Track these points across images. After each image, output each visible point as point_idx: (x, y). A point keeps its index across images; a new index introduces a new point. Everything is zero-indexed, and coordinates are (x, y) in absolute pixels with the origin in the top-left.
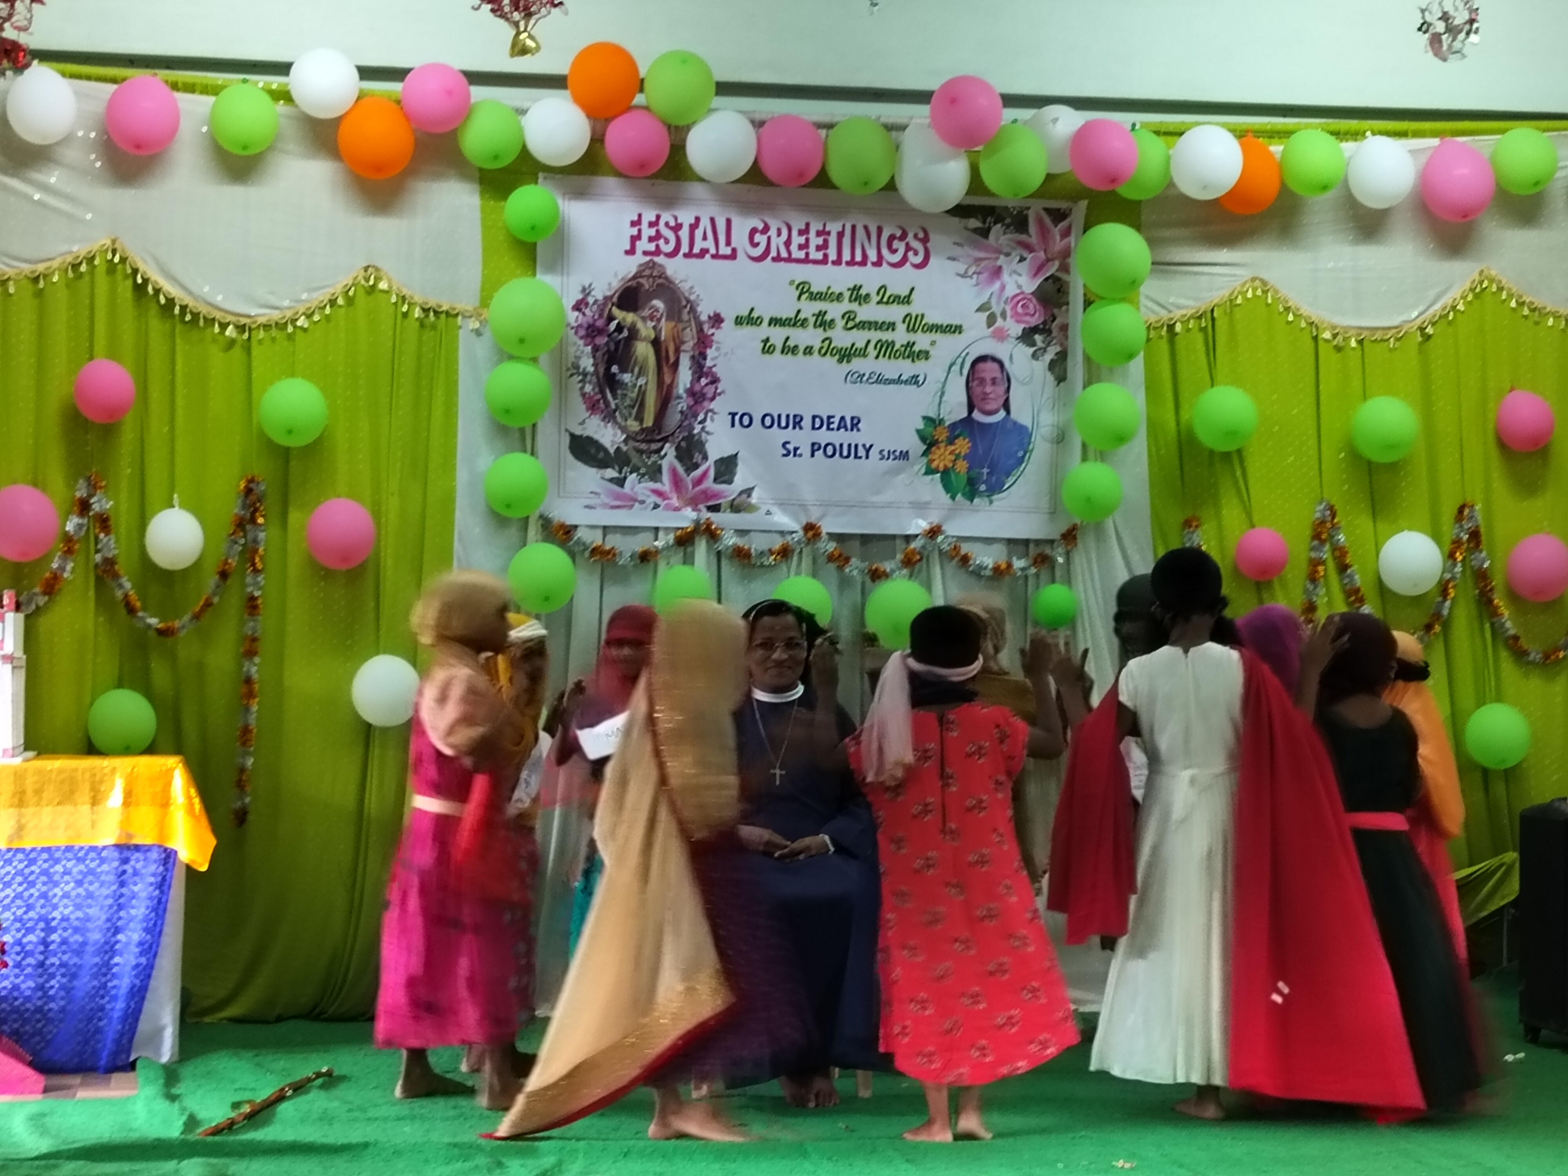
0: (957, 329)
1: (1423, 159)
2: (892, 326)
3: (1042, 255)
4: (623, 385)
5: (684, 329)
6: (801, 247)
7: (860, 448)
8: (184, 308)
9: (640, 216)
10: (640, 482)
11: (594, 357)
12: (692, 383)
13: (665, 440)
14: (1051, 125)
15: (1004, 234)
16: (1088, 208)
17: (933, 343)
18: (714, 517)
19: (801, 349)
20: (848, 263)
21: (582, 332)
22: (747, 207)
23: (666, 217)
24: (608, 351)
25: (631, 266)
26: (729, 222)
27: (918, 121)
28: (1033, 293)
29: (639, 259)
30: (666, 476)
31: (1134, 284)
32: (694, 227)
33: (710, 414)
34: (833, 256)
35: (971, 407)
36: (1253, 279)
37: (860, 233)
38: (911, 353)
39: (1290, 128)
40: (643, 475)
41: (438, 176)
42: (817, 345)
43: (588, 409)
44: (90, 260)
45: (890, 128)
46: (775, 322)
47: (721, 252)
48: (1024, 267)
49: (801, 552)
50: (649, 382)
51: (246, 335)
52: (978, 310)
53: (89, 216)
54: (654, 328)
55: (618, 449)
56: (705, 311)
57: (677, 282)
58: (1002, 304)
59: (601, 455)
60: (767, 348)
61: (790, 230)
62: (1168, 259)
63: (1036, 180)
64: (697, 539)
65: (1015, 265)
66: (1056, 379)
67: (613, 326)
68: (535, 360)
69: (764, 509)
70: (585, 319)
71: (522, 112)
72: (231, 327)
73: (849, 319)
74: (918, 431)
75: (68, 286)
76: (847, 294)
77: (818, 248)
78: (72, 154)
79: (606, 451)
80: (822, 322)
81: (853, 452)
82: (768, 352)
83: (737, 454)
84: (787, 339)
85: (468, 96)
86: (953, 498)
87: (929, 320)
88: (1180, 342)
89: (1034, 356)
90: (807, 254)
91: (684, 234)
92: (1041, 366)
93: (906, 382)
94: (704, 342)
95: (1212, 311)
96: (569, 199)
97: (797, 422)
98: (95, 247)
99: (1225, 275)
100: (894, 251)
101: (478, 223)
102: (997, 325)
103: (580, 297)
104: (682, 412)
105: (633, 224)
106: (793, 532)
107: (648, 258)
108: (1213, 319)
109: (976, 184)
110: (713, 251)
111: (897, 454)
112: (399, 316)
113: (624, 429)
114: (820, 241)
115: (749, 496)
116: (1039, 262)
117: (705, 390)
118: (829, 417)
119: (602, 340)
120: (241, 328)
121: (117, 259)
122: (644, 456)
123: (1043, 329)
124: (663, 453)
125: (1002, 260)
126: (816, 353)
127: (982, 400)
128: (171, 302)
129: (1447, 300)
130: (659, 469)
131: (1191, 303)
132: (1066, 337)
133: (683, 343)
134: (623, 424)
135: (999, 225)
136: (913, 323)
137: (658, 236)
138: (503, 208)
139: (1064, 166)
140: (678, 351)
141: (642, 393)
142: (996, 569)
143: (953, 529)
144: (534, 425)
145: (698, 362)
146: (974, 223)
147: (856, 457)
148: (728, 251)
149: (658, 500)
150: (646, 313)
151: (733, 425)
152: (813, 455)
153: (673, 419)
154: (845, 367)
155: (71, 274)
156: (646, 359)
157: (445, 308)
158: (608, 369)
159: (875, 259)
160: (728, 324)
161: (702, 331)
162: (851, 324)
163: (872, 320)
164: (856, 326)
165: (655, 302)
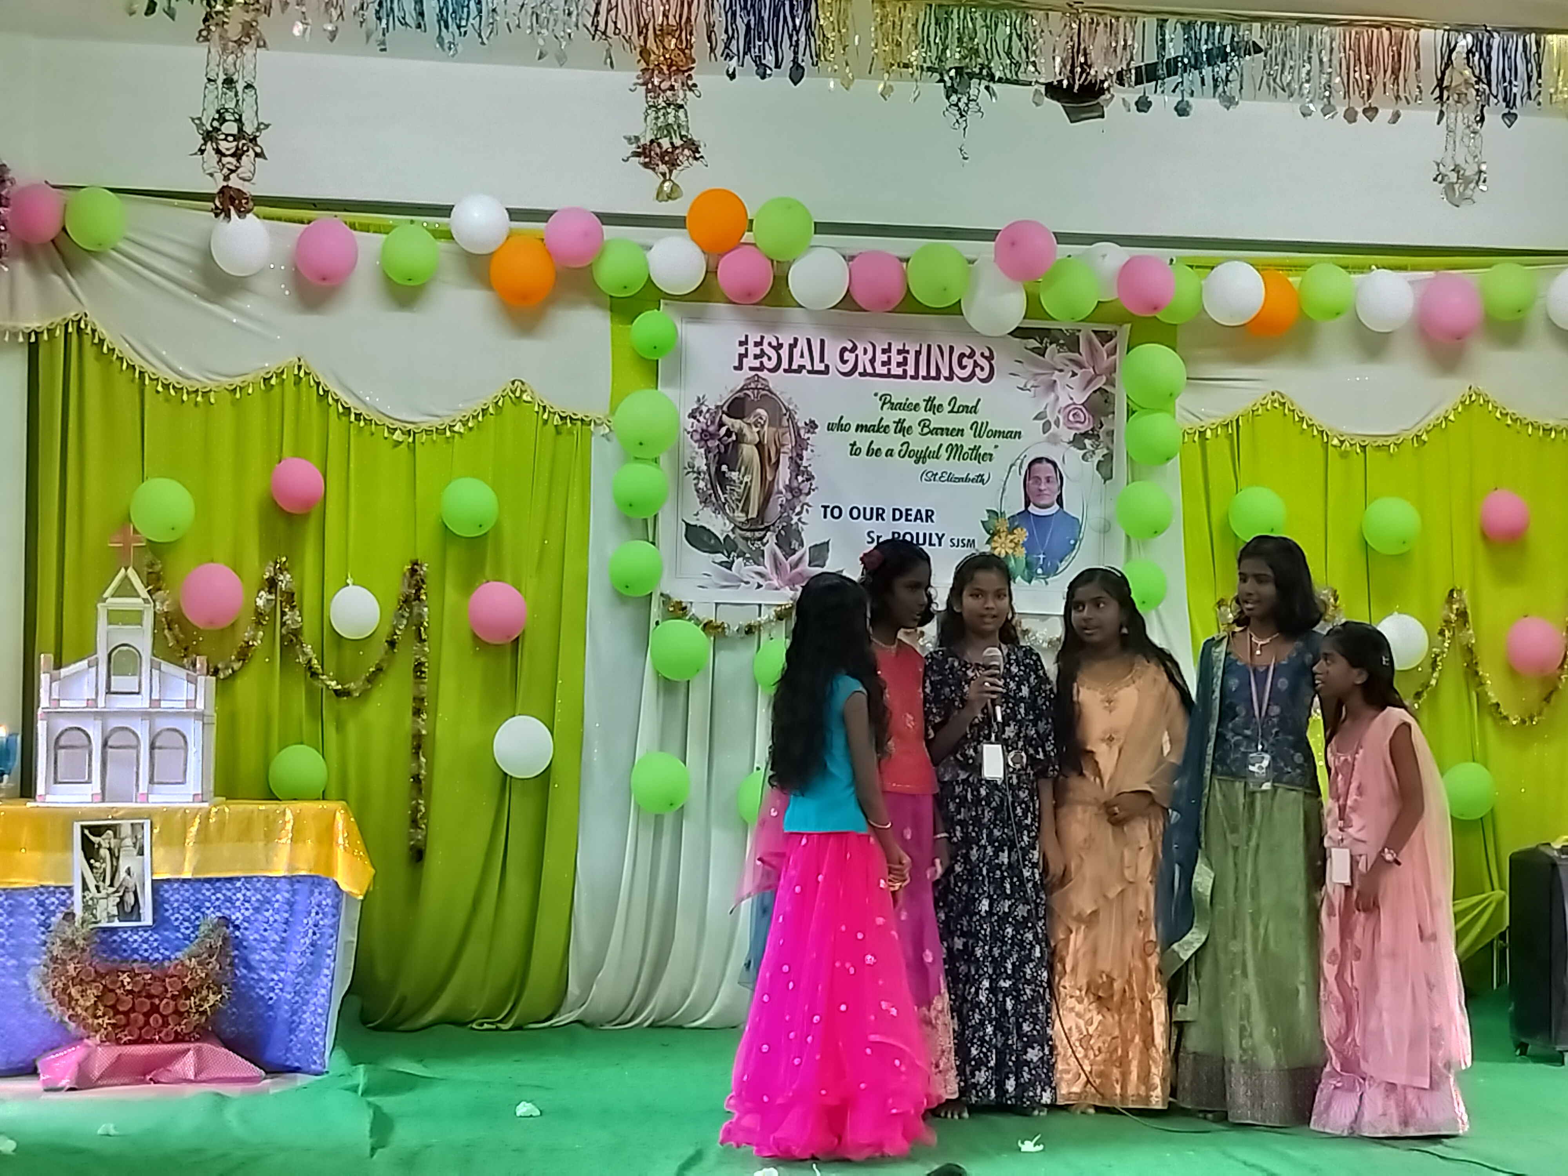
0: (1018, 434)
1: (1421, 290)
2: (961, 432)
3: (1091, 370)
5: (783, 434)
6: (884, 364)
7: (934, 537)
8: (358, 416)
9: (747, 337)
10: (745, 565)
11: (707, 458)
12: (790, 480)
13: (767, 529)
14: (1100, 259)
15: (1059, 352)
16: (1131, 331)
17: (996, 447)
19: (884, 451)
20: (924, 378)
21: (697, 436)
22: (837, 330)
23: (769, 338)
24: (719, 452)
25: (739, 380)
26: (822, 342)
27: (985, 255)
28: (1083, 404)
29: (746, 373)
30: (768, 560)
31: (1171, 396)
32: (792, 346)
33: (805, 507)
34: (911, 372)
35: (1028, 502)
36: (1272, 394)
37: (935, 351)
38: (977, 455)
40: (748, 559)
42: (897, 448)
43: (701, 503)
44: (280, 374)
46: (861, 428)
47: (816, 368)
48: (1075, 382)
50: (754, 479)
51: (411, 439)
52: (1036, 418)
53: (278, 337)
54: (758, 432)
55: (728, 536)
56: (801, 418)
57: (778, 393)
58: (1057, 414)
59: (713, 541)
60: (855, 450)
61: (874, 349)
62: (1200, 375)
63: (1089, 306)
65: (1067, 380)
66: (1103, 477)
67: (723, 430)
68: (656, 461)
70: (699, 425)
71: (648, 248)
72: (398, 432)
73: (924, 426)
74: (982, 522)
75: (260, 397)
76: (923, 405)
77: (899, 365)
78: (265, 284)
79: (716, 537)
80: (902, 428)
81: (927, 540)
82: (856, 454)
83: (828, 542)
84: (872, 442)
85: (601, 234)
87: (993, 426)
88: (1210, 446)
89: (1084, 457)
90: (889, 370)
91: (784, 352)
92: (1090, 466)
93: (972, 480)
94: (800, 444)
95: (1237, 420)
96: (687, 323)
97: (880, 514)
98: (284, 364)
99: (1247, 388)
100: (963, 367)
101: (609, 343)
102: (1051, 431)
103: (695, 406)
105: (741, 344)
107: (753, 373)
108: (1238, 427)
109: (1033, 307)
110: (809, 367)
111: (965, 542)
112: (541, 423)
113: (731, 520)
114: (900, 359)
116: (1089, 377)
117: (802, 486)
118: (907, 510)
119: (713, 444)
120: (406, 434)
121: (302, 374)
122: (749, 543)
123: (1092, 435)
124: (765, 540)
125: (1056, 375)
126: (897, 455)
127: (1039, 495)
128: (348, 410)
129: (1440, 411)
130: (763, 555)
131: (1219, 413)
132: (1112, 441)
133: (783, 445)
135: (1054, 346)
136: (979, 430)
137: (763, 353)
138: (630, 330)
139: (1111, 295)
140: (778, 452)
141: (748, 489)
144: (656, 516)
145: (796, 462)
146: (1033, 343)
148: (822, 367)
149: (760, 581)
150: (752, 420)
151: (825, 517)
153: (774, 510)
154: (921, 467)
155: (262, 387)
156: (751, 460)
157: (579, 416)
158: (718, 469)
159: (947, 374)
160: (821, 429)
161: (799, 435)
162: (926, 430)
163: (944, 427)
164: (931, 432)
165: (760, 411)
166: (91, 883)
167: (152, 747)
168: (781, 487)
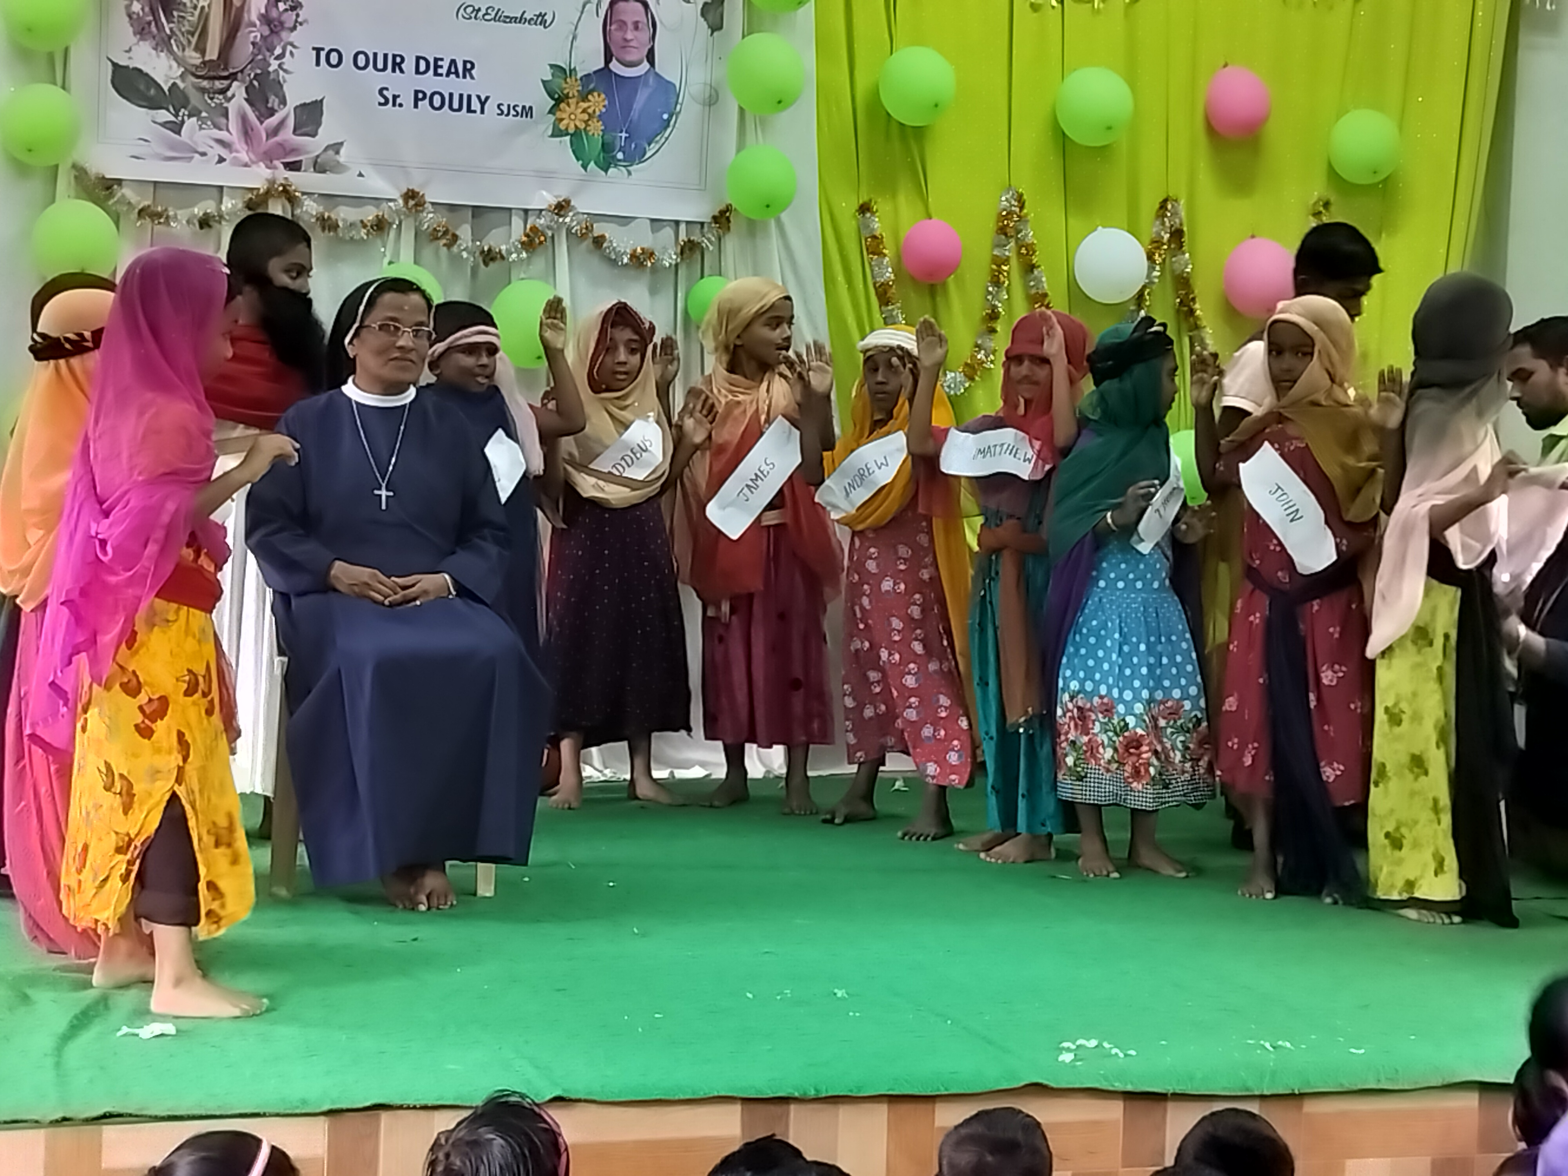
7: (474, 100)
10: (201, 128)
12: (267, 7)
13: (233, 77)
18: (292, 176)
30: (233, 123)
33: (289, 48)
35: (608, 56)
40: (204, 120)
43: (135, 34)
49: (399, 226)
55: (174, 84)
59: (152, 91)
66: (710, 27)
69: (354, 168)
74: (544, 82)
79: (158, 86)
81: (465, 104)
83: (321, 101)
86: (585, 167)
92: (692, 10)
93: (530, 22)
97: (397, 64)
106: (390, 200)
111: (519, 109)
113: (179, 62)
115: (337, 153)
117: (284, 17)
118: (436, 60)
122: (206, 97)
124: (229, 94)
127: (624, 47)
130: (226, 115)
134: (180, 53)
141: (204, 18)
142: (634, 256)
143: (584, 205)
144: (66, 51)
147: (469, 110)
149: (224, 153)
151: (318, 63)
152: (416, 106)
153: (243, 51)
168: (254, 18)
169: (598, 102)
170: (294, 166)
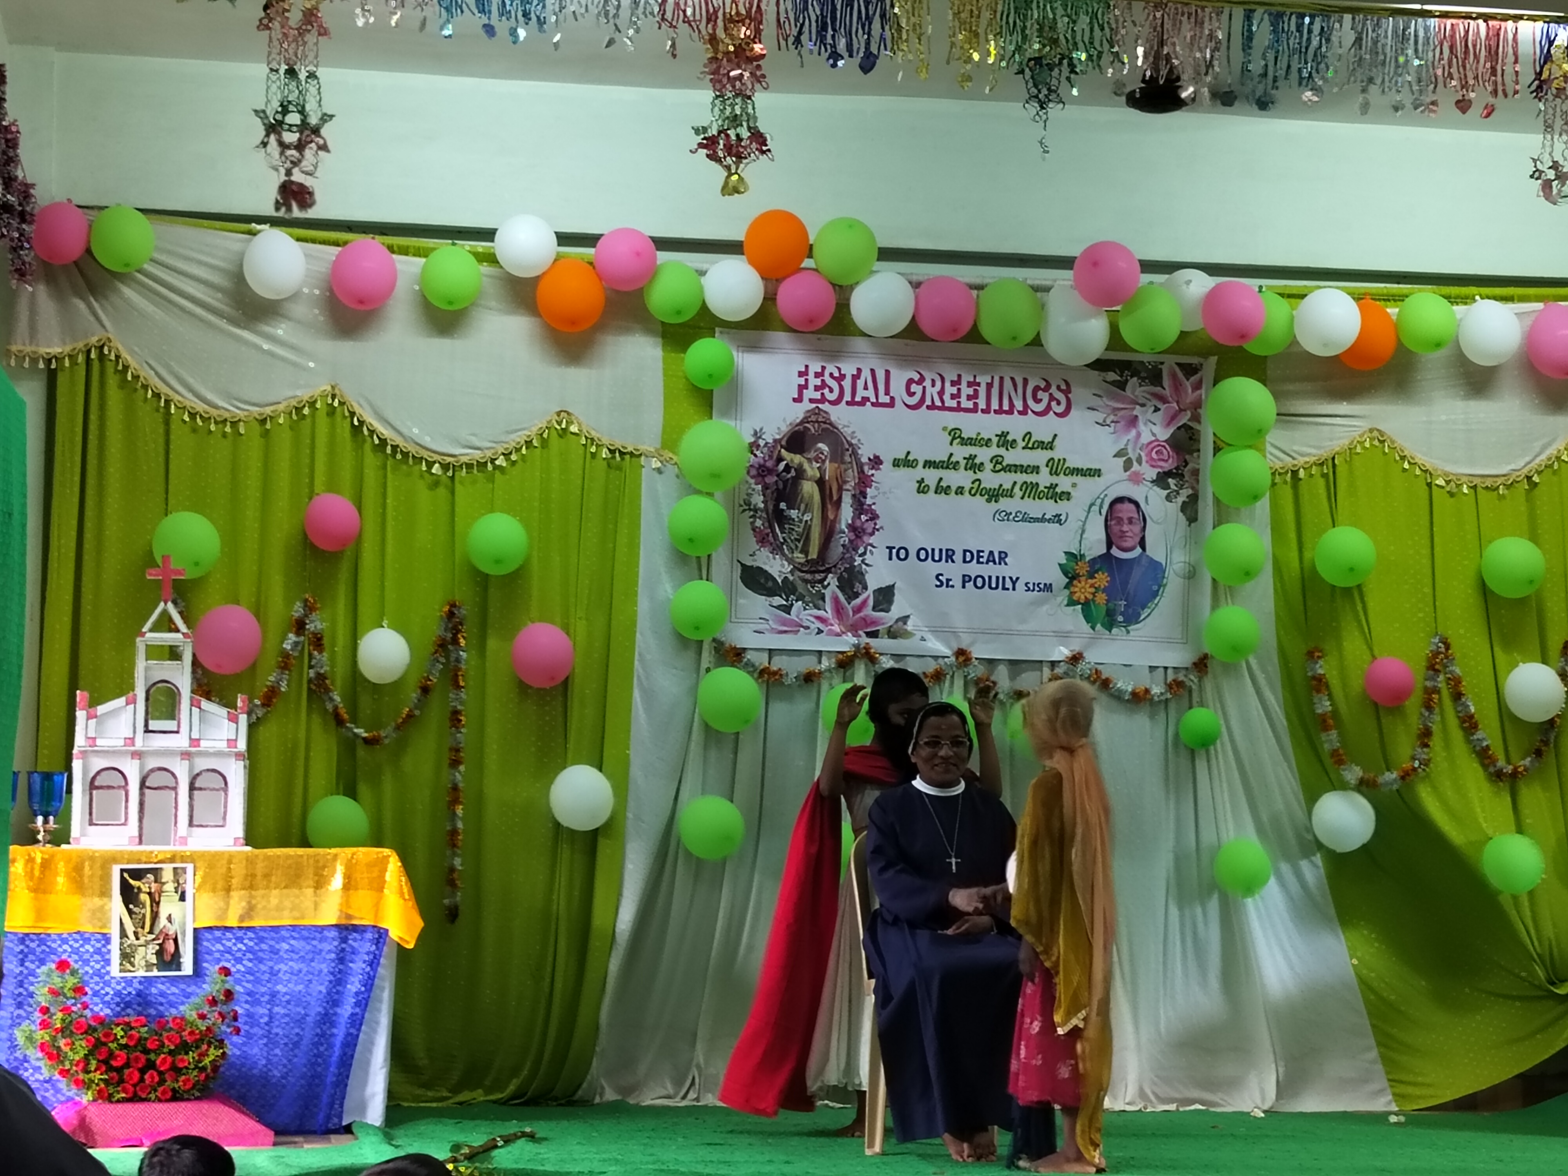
0: (1097, 473)
1: (1529, 321)
2: (1036, 469)
3: (1175, 405)
4: (790, 519)
5: (846, 470)
6: (953, 397)
7: (1007, 580)
8: (395, 448)
9: (807, 366)
10: (805, 609)
11: (764, 495)
12: (853, 519)
13: (828, 571)
14: (1184, 287)
15: (1140, 385)
16: (1218, 363)
17: (1074, 485)
18: (872, 642)
19: (954, 489)
20: (996, 412)
21: (754, 472)
22: (904, 360)
23: (831, 368)
24: (777, 489)
25: (798, 412)
26: (887, 373)
27: (1062, 283)
28: (1165, 441)
29: (806, 406)
30: (828, 606)
31: (1260, 432)
32: (855, 378)
33: (870, 548)
34: (982, 405)
35: (1110, 544)
36: (1371, 431)
37: (1008, 383)
38: (1054, 494)
39: (1405, 292)
40: (807, 603)
41: (626, 330)
42: (967, 485)
43: (757, 542)
44: (312, 404)
45: (1036, 289)
46: (929, 464)
47: (880, 401)
48: (1158, 417)
49: (952, 677)
50: (814, 518)
51: (450, 473)
52: (1115, 456)
53: (312, 365)
54: (819, 468)
55: (786, 577)
56: (865, 454)
57: (840, 427)
58: (1139, 451)
59: (770, 584)
60: (922, 488)
61: (943, 380)
62: (1292, 411)
63: (1172, 336)
64: (857, 662)
65: (1150, 414)
66: (1188, 519)
67: (782, 466)
68: (710, 495)
69: (919, 635)
70: (757, 460)
71: (702, 273)
72: (437, 465)
73: (997, 463)
74: (1060, 565)
75: (291, 428)
76: (995, 440)
77: (969, 398)
78: (300, 310)
79: (774, 580)
80: (972, 465)
81: (1000, 584)
82: (923, 492)
83: (894, 585)
84: (941, 479)
85: (655, 258)
86: (1093, 628)
87: (1071, 464)
88: (1303, 487)
89: (1168, 498)
90: (959, 403)
91: (847, 384)
92: (1174, 508)
93: (1049, 521)
94: (864, 482)
95: (1333, 458)
96: (743, 352)
97: (950, 555)
98: (317, 392)
99: (1343, 426)
100: (1038, 401)
101: (660, 374)
102: (1133, 469)
103: (752, 440)
104: (843, 546)
105: (801, 374)
106: (944, 657)
107: (814, 405)
108: (1334, 466)
109: (1115, 339)
110: (873, 400)
111: (1042, 586)
112: (589, 456)
113: (790, 561)
114: (970, 391)
115: (905, 623)
116: (1172, 412)
117: (865, 526)
118: (979, 552)
119: (771, 479)
120: (445, 467)
121: (336, 404)
122: (809, 586)
123: (1176, 474)
124: (826, 583)
125: (1138, 411)
126: (967, 494)
127: (1121, 537)
128: (383, 442)
129: (1552, 451)
130: (823, 599)
131: (1313, 451)
132: (1198, 481)
133: (845, 482)
135: (1135, 379)
136: (1056, 467)
137: (824, 385)
138: (683, 359)
139: (1196, 324)
140: (840, 489)
141: (808, 528)
142: (1134, 694)
143: (1092, 657)
144: (709, 556)
145: (859, 500)
146: (1112, 376)
147: (1004, 588)
148: (887, 400)
149: (821, 626)
150: (812, 455)
151: (890, 559)
152: (964, 587)
153: (836, 551)
154: (994, 506)
155: (295, 417)
156: (811, 497)
157: (630, 449)
158: (776, 506)
159: (1021, 409)
160: (887, 466)
161: (863, 472)
162: (999, 467)
163: (1018, 463)
164: (1003, 469)
165: (820, 445)
166: (130, 928)
167: (192, 788)
168: (843, 527)
169: (1102, 579)
170: (873, 635)
